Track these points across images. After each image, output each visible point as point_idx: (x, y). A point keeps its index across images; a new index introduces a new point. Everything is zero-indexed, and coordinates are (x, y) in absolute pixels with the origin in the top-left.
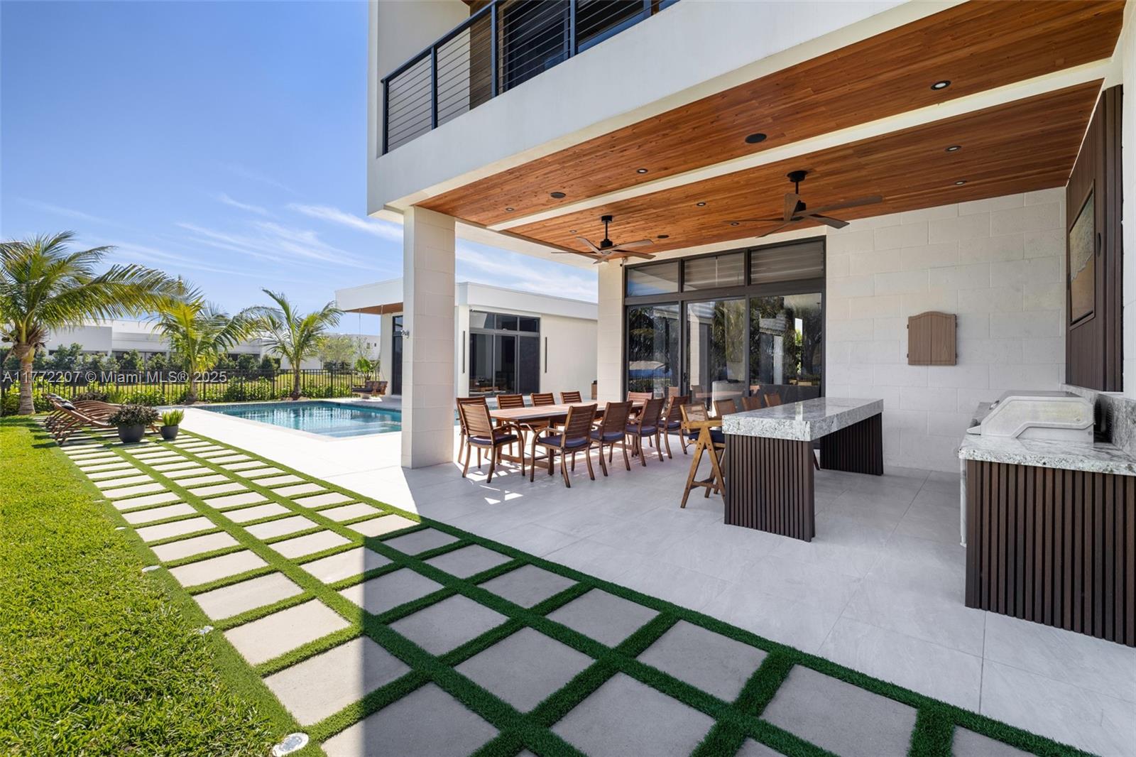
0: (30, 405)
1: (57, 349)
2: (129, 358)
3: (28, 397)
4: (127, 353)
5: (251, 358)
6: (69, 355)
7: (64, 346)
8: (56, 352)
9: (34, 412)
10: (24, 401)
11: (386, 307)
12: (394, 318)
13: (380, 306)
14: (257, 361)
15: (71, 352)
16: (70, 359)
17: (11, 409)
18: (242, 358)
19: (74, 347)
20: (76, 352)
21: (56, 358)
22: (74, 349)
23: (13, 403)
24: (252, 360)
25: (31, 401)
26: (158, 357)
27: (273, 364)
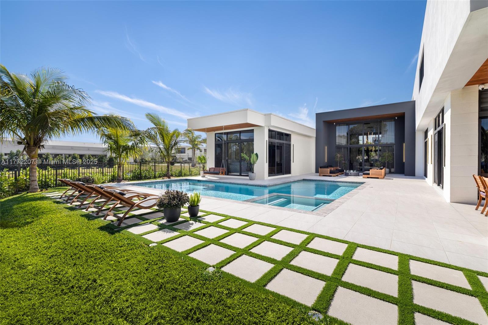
0: (36, 185)
1: (9, 152)
2: (45, 157)
3: (35, 180)
4: (44, 154)
5: (104, 157)
6: (16, 156)
7: (13, 151)
8: (8, 154)
9: (39, 190)
10: (32, 183)
11: (207, 129)
12: (216, 134)
13: (205, 129)
14: (106, 158)
15: (17, 154)
16: (16, 157)
17: (21, 188)
18: (100, 157)
19: (18, 152)
20: (19, 154)
21: (9, 157)
22: (18, 153)
23: (22, 184)
24: (104, 158)
25: (37, 183)
26: (60, 157)
27: (114, 160)
